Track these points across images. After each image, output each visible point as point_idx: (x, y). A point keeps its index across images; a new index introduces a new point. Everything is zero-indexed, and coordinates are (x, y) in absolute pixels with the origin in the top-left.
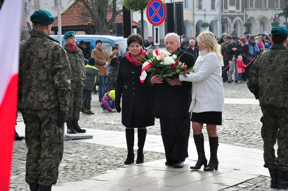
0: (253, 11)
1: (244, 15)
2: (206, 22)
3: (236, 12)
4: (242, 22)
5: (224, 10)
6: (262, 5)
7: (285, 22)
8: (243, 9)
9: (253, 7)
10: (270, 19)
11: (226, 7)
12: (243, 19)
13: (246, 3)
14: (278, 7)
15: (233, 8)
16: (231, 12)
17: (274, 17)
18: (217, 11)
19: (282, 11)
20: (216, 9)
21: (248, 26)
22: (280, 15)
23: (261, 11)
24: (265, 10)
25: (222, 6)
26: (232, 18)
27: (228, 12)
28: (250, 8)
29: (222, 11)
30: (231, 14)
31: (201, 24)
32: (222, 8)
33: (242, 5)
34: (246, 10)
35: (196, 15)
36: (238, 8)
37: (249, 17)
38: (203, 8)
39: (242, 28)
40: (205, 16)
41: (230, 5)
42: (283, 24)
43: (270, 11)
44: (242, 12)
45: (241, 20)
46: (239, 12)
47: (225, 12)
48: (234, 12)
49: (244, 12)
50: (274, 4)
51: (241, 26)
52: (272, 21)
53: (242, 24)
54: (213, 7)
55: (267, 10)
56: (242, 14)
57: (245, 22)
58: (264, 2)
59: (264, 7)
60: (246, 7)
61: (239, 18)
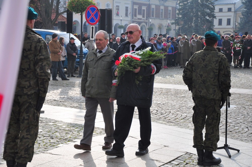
0: (154, 20)
1: (147, 22)
2: (122, 25)
3: (142, 19)
4: (146, 27)
5: (134, 18)
6: (160, 16)
7: (175, 29)
8: (147, 17)
9: (153, 17)
10: (165, 26)
11: (136, 16)
12: (147, 24)
13: (149, 14)
14: (170, 18)
15: (140, 17)
16: (139, 19)
17: (167, 25)
18: (129, 18)
19: (174, 21)
20: (129, 16)
21: (150, 30)
22: (172, 24)
23: (159, 20)
24: (162, 19)
25: (133, 15)
26: (139, 23)
27: (137, 19)
28: (152, 17)
29: (133, 18)
30: (138, 20)
31: (118, 26)
32: (133, 16)
33: (147, 15)
34: (149, 19)
35: (115, 19)
36: (143, 17)
37: (151, 23)
38: (120, 15)
39: (146, 31)
40: (121, 21)
41: (138, 14)
42: (173, 30)
43: (165, 20)
44: (147, 19)
45: (146, 25)
46: (144, 20)
47: (134, 19)
48: (141, 19)
49: (147, 20)
50: (168, 15)
51: (146, 30)
52: (166, 28)
53: (146, 28)
54: (127, 15)
55: (163, 19)
56: (146, 21)
57: (148, 27)
58: (161, 14)
59: (161, 17)
60: (149, 17)
61: (144, 24)
